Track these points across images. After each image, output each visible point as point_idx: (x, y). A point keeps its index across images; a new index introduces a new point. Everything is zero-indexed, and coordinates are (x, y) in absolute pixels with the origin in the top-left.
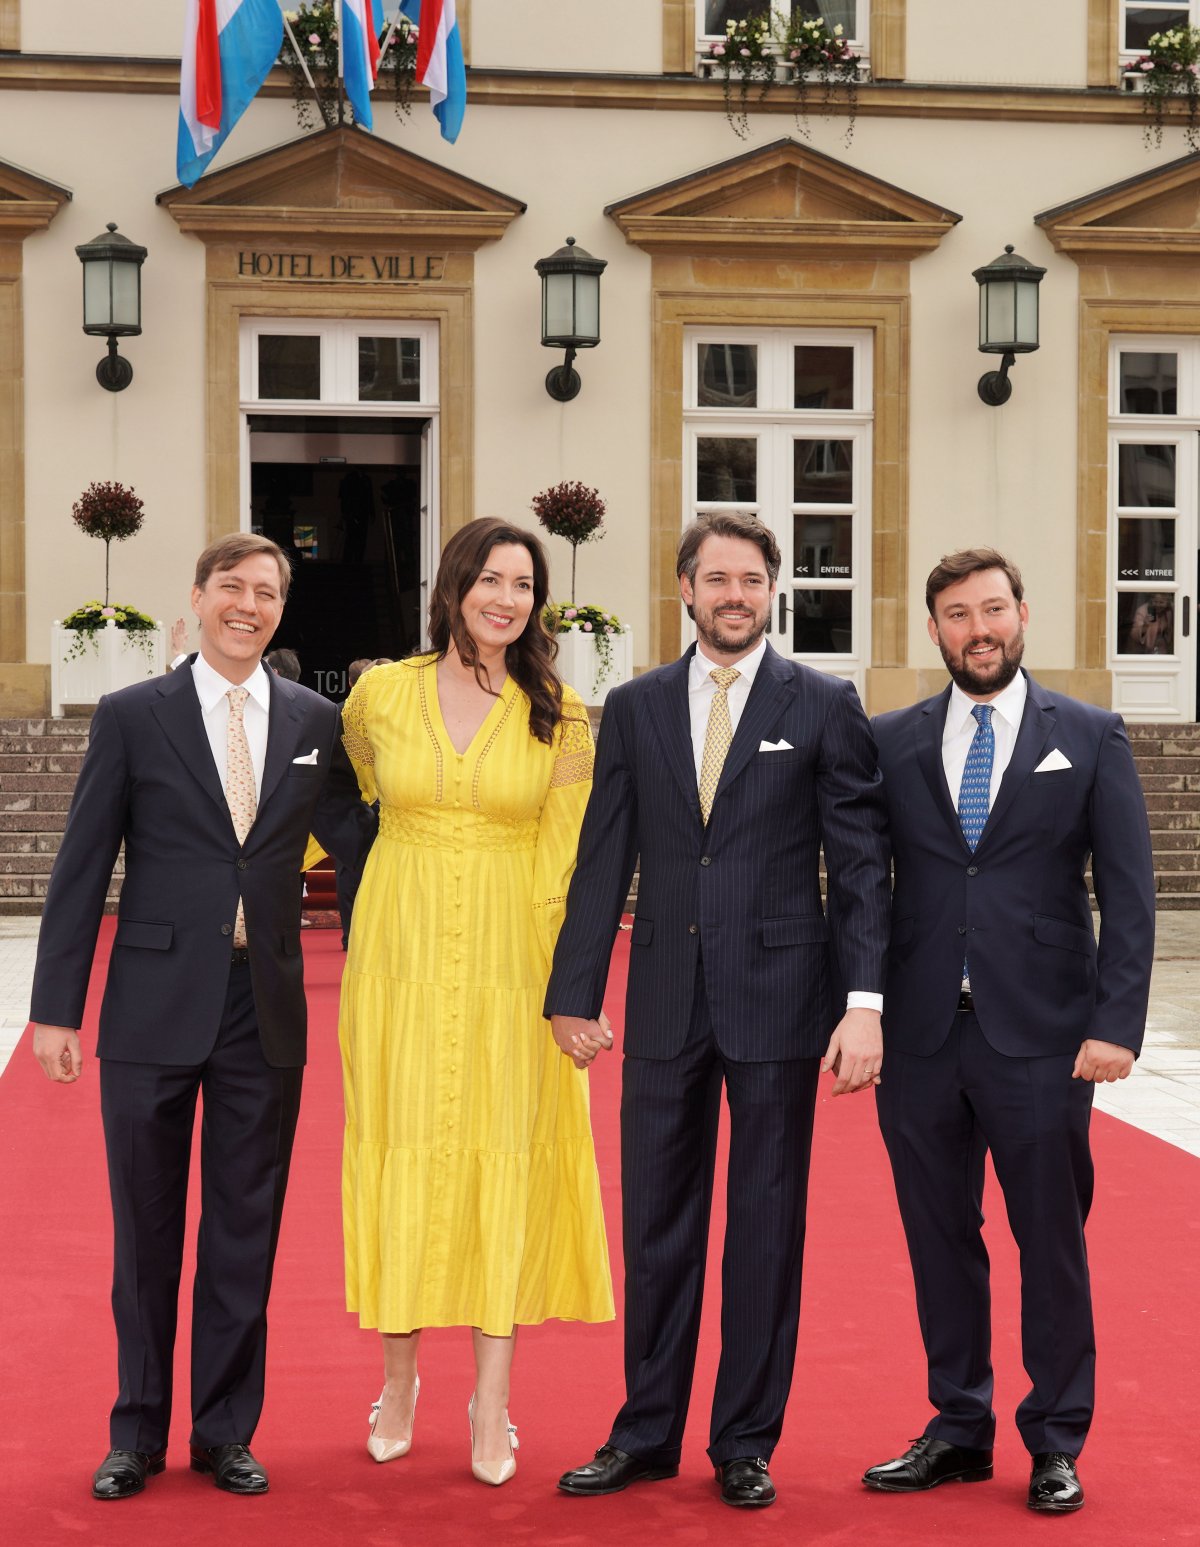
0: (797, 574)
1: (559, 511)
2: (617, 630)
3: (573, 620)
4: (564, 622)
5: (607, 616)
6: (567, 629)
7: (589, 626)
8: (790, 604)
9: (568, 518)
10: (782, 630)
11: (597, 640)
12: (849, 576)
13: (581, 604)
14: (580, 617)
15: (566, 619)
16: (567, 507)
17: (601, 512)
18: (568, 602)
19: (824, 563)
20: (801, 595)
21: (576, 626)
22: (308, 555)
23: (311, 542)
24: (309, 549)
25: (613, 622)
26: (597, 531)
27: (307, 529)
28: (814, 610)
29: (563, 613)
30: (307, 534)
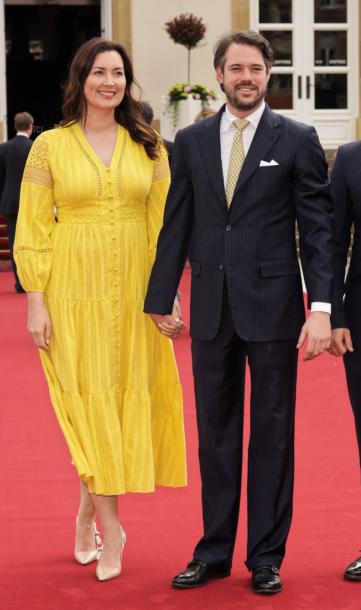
0: (316, 65)
1: (180, 30)
2: (214, 98)
3: (189, 93)
4: (183, 94)
5: (208, 90)
6: (185, 98)
7: (198, 96)
8: (312, 82)
9: (185, 34)
10: (308, 96)
11: (203, 104)
12: (345, 65)
13: (193, 84)
14: (193, 91)
15: (186, 92)
16: (185, 28)
17: (204, 31)
18: (185, 82)
19: (332, 58)
20: (318, 76)
21: (190, 96)
22: (37, 58)
23: (39, 50)
24: (38, 54)
25: (211, 94)
26: (201, 42)
27: (37, 42)
28: (326, 85)
29: (183, 89)
30: (36, 46)
